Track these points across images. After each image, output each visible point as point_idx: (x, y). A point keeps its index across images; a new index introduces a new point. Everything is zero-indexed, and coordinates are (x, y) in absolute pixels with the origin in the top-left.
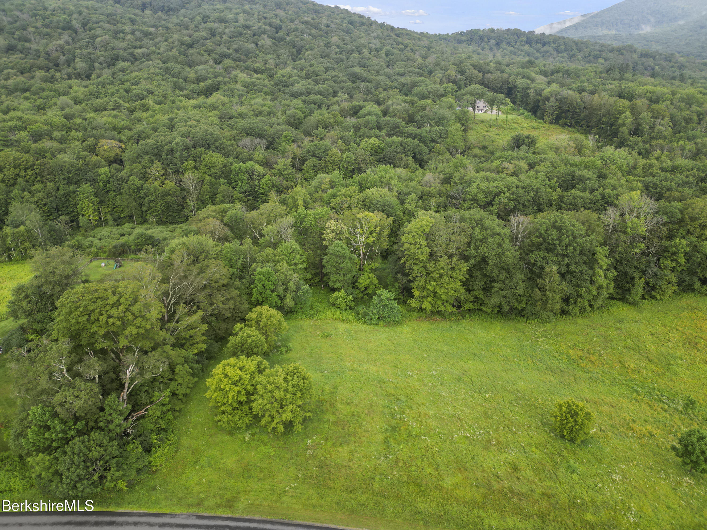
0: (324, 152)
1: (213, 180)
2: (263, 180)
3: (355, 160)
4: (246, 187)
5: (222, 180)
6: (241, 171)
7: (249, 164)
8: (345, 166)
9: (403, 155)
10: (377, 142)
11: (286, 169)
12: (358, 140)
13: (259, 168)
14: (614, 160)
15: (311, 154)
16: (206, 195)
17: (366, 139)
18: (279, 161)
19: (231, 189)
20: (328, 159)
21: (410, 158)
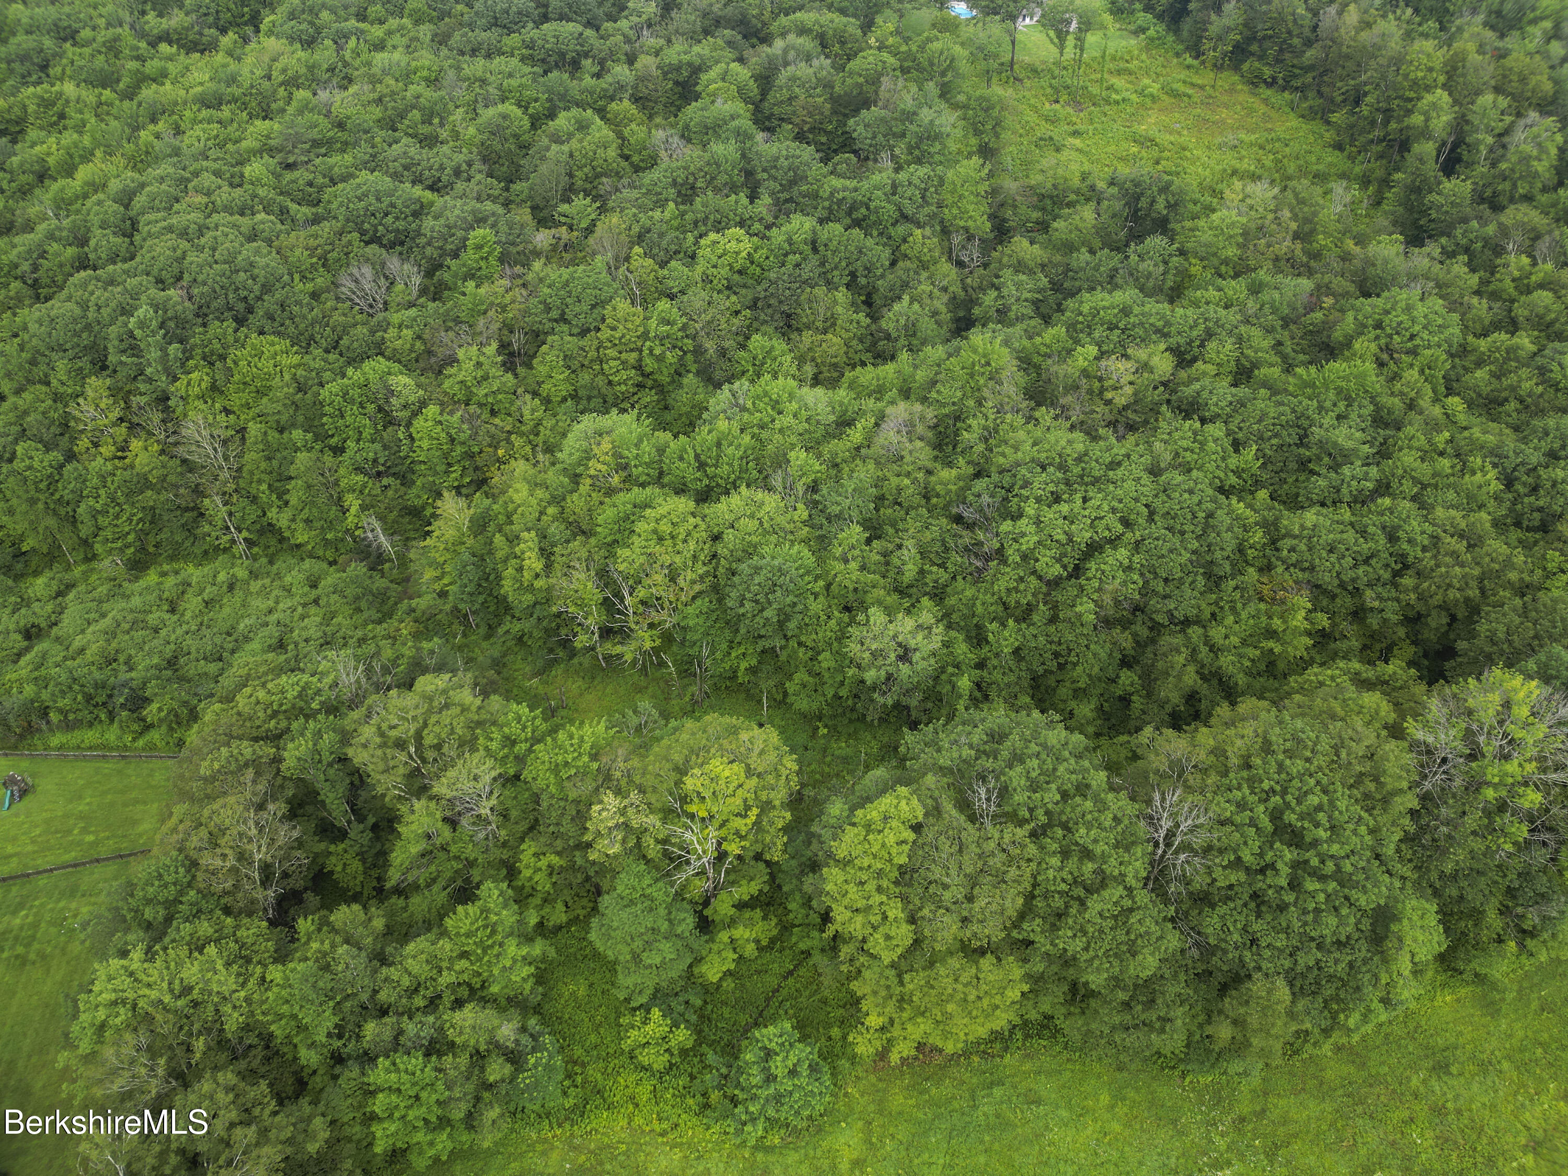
0: (593, 307)
1: (273, 435)
2: (419, 423)
3: (684, 328)
4: (372, 450)
5: (297, 435)
6: (353, 402)
7: (374, 367)
8: (657, 352)
9: (820, 291)
10: (747, 245)
11: (485, 378)
12: (690, 237)
13: (403, 382)
14: (1412, 337)
15: (555, 314)
16: (260, 482)
17: (713, 236)
18: (461, 354)
19: (328, 458)
20: (605, 333)
21: (842, 295)
